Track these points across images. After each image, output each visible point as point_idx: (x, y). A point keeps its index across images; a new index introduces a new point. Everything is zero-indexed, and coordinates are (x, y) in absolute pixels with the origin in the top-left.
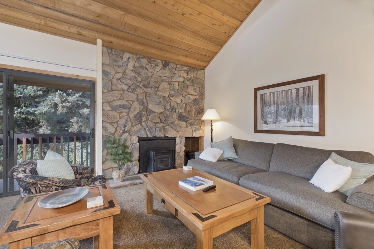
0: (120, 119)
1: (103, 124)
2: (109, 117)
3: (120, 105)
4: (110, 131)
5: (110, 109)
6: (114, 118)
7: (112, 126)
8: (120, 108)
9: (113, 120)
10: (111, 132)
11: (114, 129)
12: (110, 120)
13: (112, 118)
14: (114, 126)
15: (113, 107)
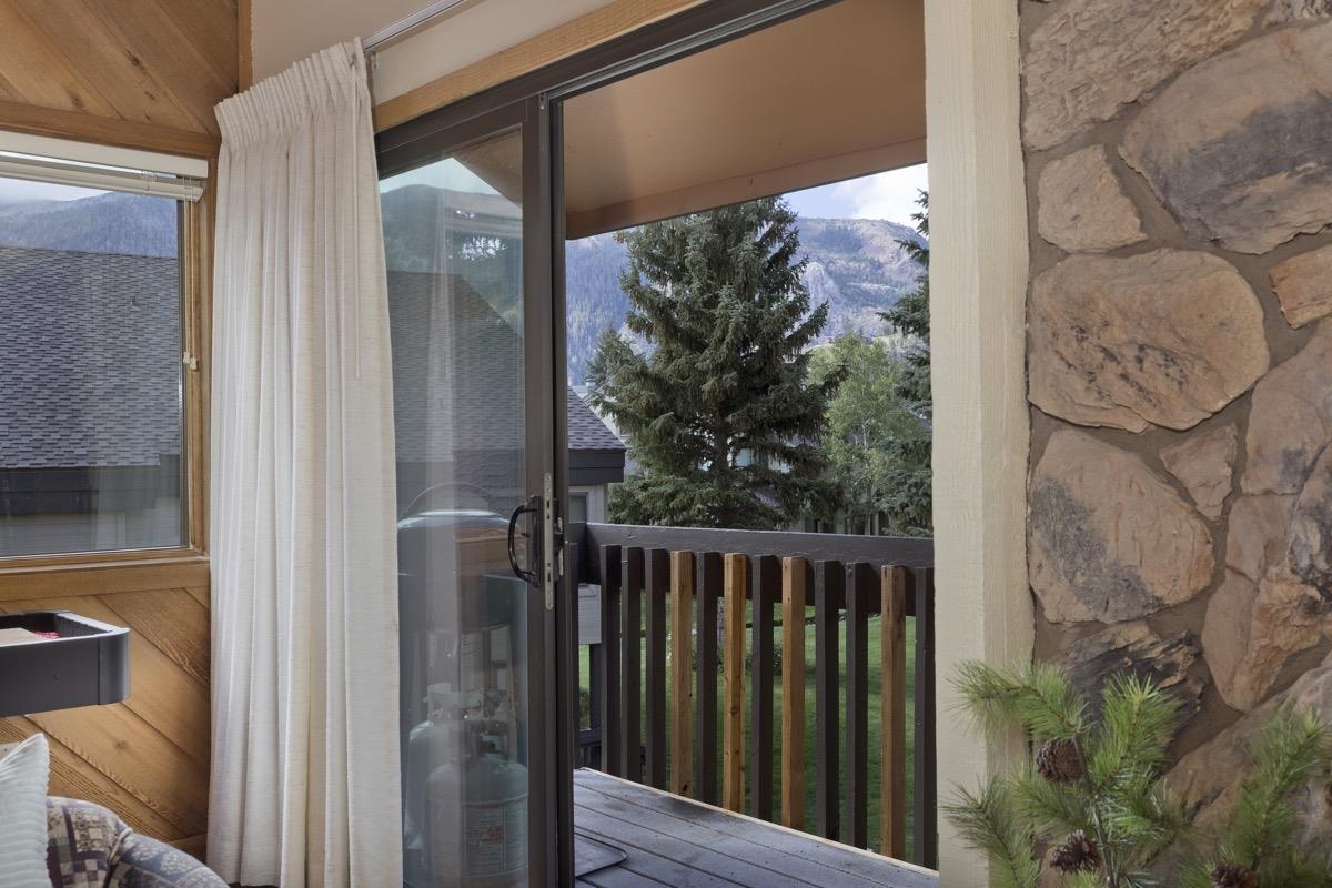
0: (1275, 362)
1: (1044, 465)
2: (1110, 356)
3: (1264, 124)
4: (1131, 559)
5: (1131, 231)
6: (1170, 358)
7: (1169, 495)
8: (1269, 167)
9: (1162, 385)
10: (1146, 575)
11: (1188, 537)
12: (1123, 393)
13: (1153, 357)
14: (1185, 495)
15: (1166, 189)
